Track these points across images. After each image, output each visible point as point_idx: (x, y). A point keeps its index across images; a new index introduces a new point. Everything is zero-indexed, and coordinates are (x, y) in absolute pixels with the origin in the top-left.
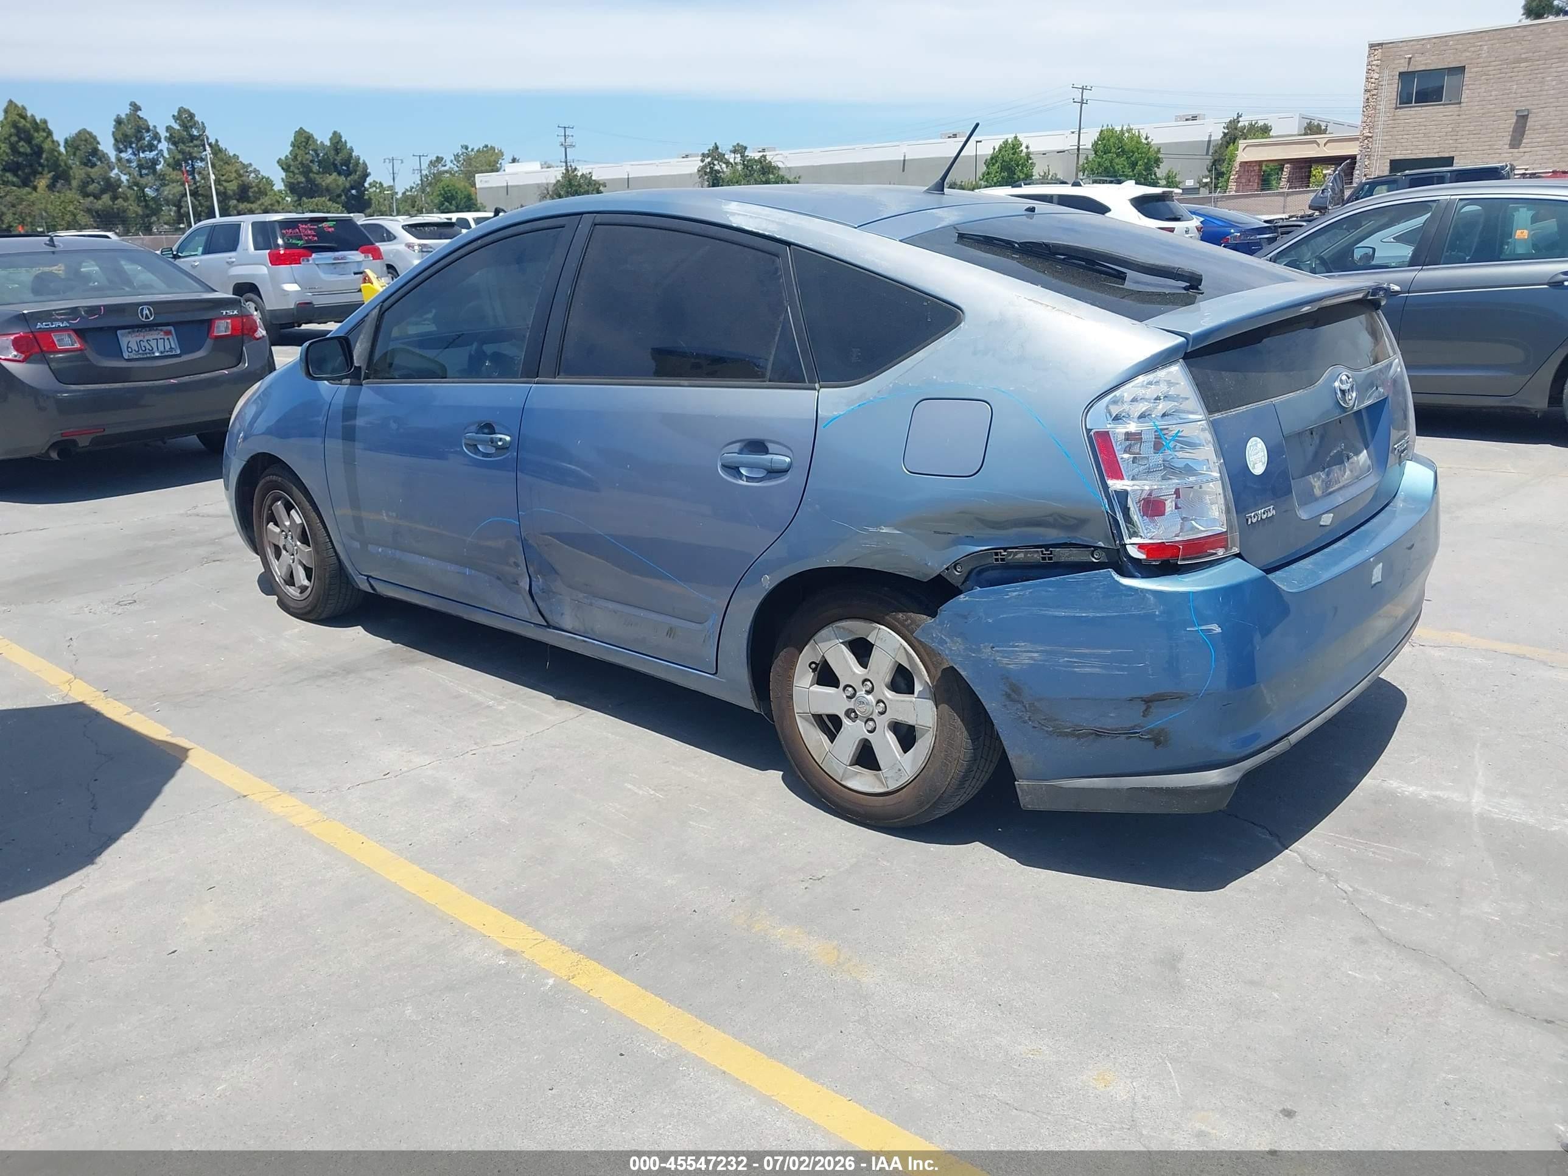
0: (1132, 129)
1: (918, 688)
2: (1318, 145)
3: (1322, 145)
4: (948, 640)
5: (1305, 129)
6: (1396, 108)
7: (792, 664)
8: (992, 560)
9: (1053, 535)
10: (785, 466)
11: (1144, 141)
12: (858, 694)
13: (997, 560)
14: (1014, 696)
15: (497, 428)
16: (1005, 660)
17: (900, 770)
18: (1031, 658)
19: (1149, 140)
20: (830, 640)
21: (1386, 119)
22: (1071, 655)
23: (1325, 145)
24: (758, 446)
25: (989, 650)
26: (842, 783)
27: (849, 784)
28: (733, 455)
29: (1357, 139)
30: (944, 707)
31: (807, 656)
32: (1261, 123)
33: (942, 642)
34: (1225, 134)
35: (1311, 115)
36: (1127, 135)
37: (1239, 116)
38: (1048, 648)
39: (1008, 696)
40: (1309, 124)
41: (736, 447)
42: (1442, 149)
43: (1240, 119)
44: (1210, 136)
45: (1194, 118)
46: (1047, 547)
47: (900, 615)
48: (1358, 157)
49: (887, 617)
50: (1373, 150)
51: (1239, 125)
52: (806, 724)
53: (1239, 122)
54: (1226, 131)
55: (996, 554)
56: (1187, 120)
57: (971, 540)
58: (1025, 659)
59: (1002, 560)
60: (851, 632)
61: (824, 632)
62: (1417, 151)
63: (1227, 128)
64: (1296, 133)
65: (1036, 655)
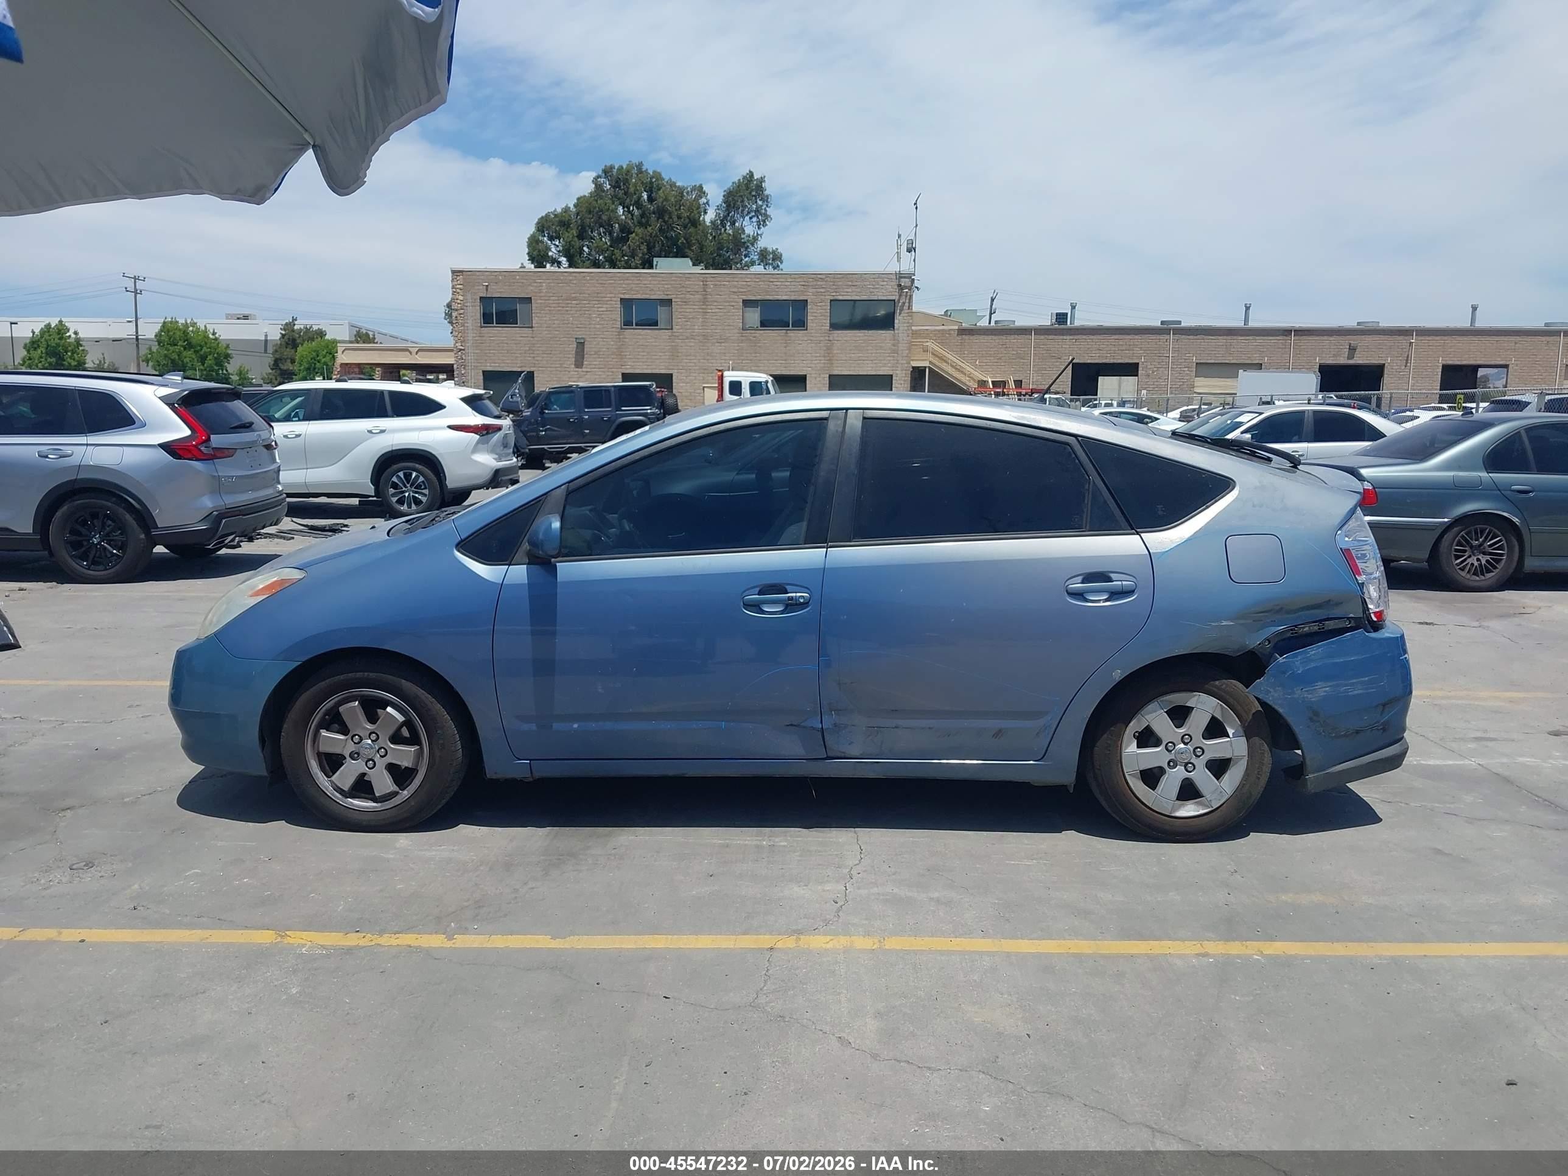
0: (196, 323)
1: (1230, 732)
2: (411, 353)
3: (414, 353)
4: (1271, 690)
5: (355, 336)
6: (481, 327)
7: (1120, 736)
8: (1289, 635)
9: (1320, 614)
10: (1133, 589)
11: (211, 336)
12: (1176, 748)
13: (1292, 634)
14: (1315, 718)
16: (1310, 696)
17: (1221, 792)
18: (1325, 691)
19: (217, 335)
20: (1155, 711)
21: (475, 335)
22: (1346, 685)
23: (417, 353)
24: (1104, 577)
25: (1299, 691)
26: (1173, 815)
27: (1178, 814)
28: (1077, 585)
29: (452, 351)
30: (1256, 740)
31: (1135, 726)
32: (315, 328)
33: (1268, 692)
34: (283, 336)
35: (359, 324)
36: (191, 329)
37: (294, 319)
38: (1334, 683)
39: (1311, 719)
41: (1080, 579)
42: (523, 364)
43: (296, 322)
44: (266, 336)
45: (246, 317)
46: (1320, 621)
47: (1217, 683)
48: (455, 366)
49: (1206, 686)
50: (467, 361)
51: (296, 327)
52: (1134, 779)
53: (294, 325)
54: (283, 332)
55: (1292, 630)
56: (238, 319)
57: (1274, 623)
58: (1322, 693)
59: (1296, 633)
60: (1171, 702)
61: (1150, 707)
62: (503, 365)
63: (285, 330)
64: (348, 339)
65: (1327, 689)
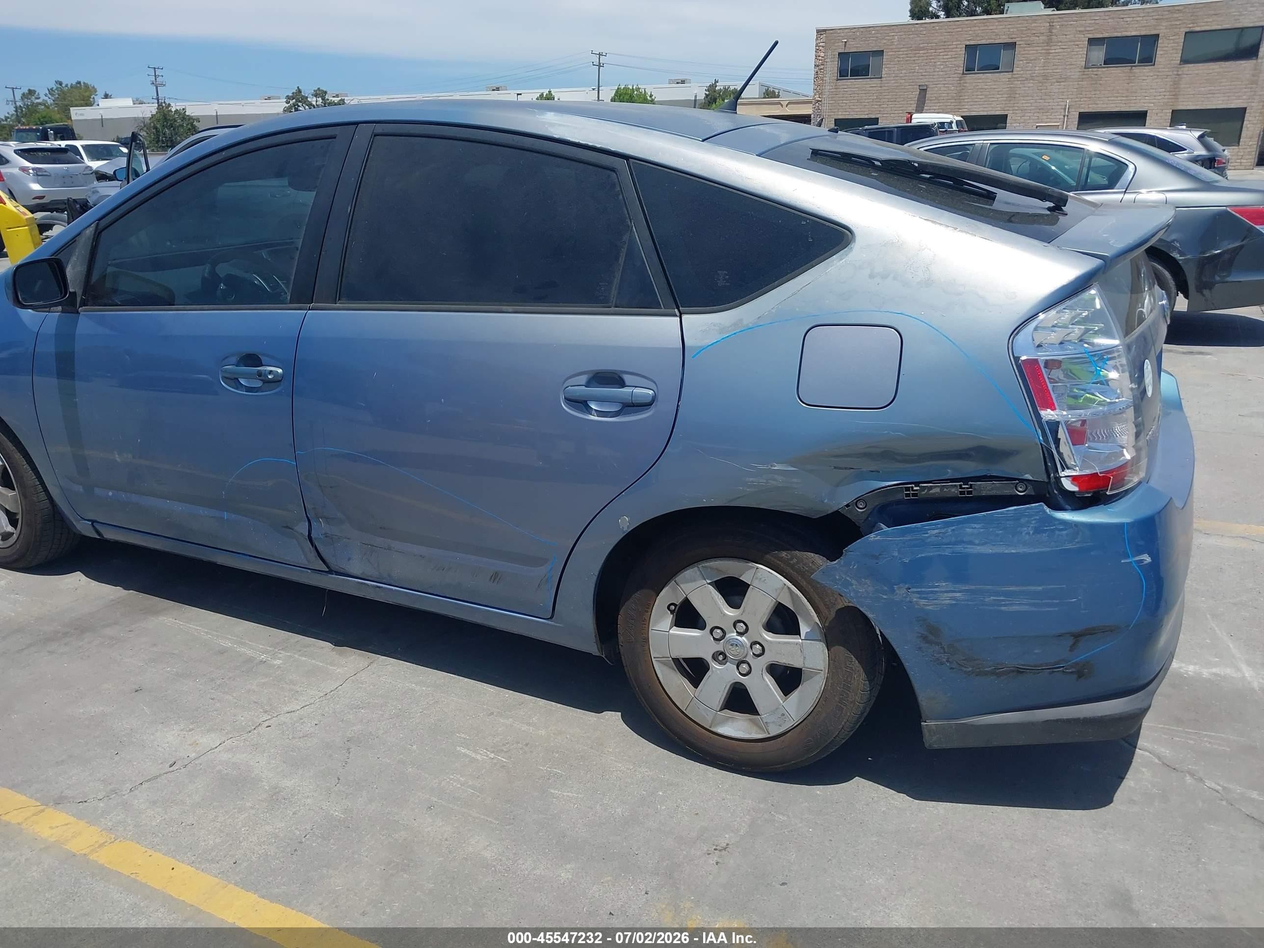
0: (639, 89)
1: (804, 629)
2: (782, 106)
3: (784, 106)
4: (854, 582)
5: (764, 94)
6: (838, 80)
7: (648, 607)
8: (902, 496)
9: (970, 468)
10: (649, 400)
11: (649, 98)
12: (727, 636)
13: (908, 495)
14: (931, 637)
15: (264, 359)
16: (923, 602)
17: (783, 715)
18: (952, 598)
19: (653, 97)
20: (695, 581)
21: (831, 88)
22: (997, 594)
23: (787, 106)
24: (614, 379)
25: (904, 591)
26: (711, 729)
27: (721, 730)
28: (580, 390)
29: (811, 102)
30: (840, 649)
31: (667, 596)
32: (732, 88)
33: (847, 584)
34: (707, 96)
35: (768, 84)
36: (635, 93)
37: (716, 82)
38: (973, 587)
39: (925, 638)
40: (767, 91)
41: (583, 379)
42: (870, 112)
43: (717, 84)
44: (696, 96)
45: (683, 82)
46: (965, 480)
47: (784, 554)
48: (812, 116)
49: (768, 556)
50: (822, 111)
51: (717, 89)
52: (665, 668)
53: (716, 86)
54: (707, 93)
55: (907, 489)
56: (678, 83)
57: (877, 475)
58: (946, 599)
59: (914, 495)
60: (718, 570)
61: (689, 573)
62: (853, 113)
63: (708, 90)
64: (758, 97)
65: (958, 595)
